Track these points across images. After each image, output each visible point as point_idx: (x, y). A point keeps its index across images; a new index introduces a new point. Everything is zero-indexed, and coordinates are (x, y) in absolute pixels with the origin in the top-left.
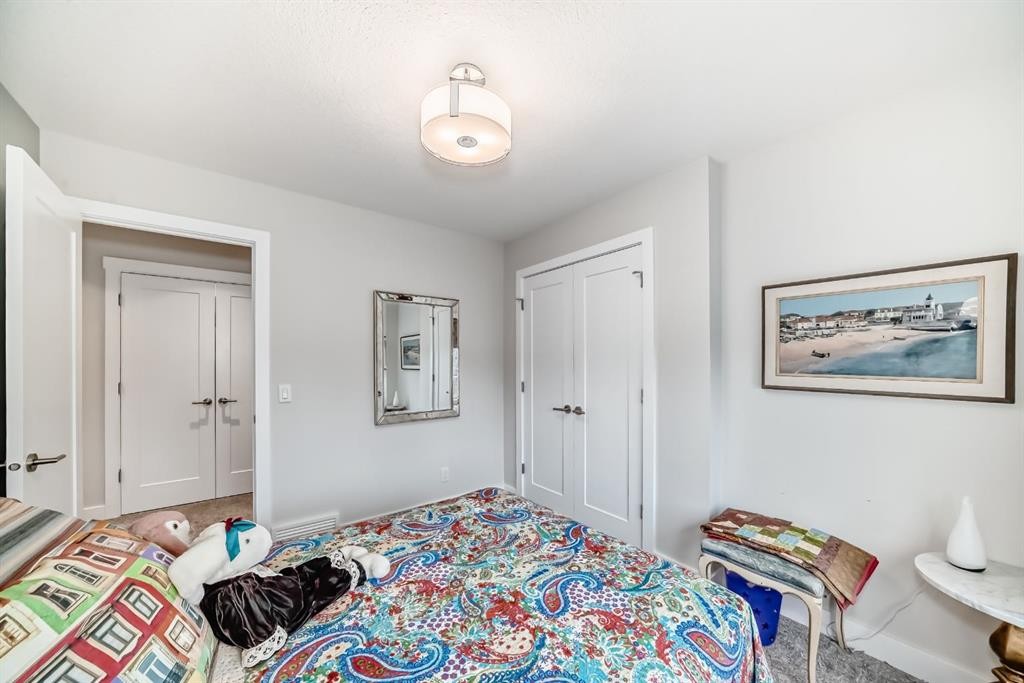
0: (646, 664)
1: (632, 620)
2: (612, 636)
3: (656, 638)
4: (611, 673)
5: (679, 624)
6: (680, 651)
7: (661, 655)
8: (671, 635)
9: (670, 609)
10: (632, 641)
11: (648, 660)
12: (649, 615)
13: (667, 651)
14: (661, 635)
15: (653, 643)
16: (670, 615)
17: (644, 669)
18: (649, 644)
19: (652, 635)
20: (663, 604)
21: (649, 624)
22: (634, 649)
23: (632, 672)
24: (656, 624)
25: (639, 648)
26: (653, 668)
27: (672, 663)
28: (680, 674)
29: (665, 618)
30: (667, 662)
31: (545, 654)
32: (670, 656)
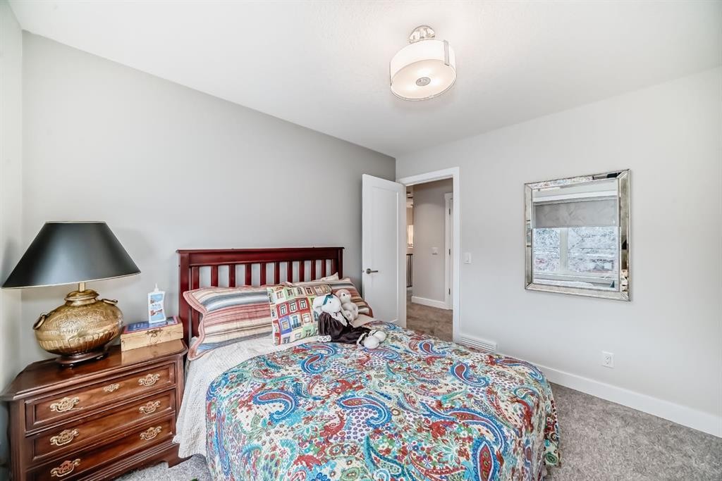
0: (295, 447)
1: (331, 441)
2: (319, 429)
3: (315, 456)
4: (292, 428)
5: (328, 477)
6: (304, 474)
7: (301, 458)
8: (318, 469)
9: (344, 471)
10: (314, 440)
11: (298, 448)
12: (336, 454)
13: (304, 463)
14: (318, 460)
15: (311, 454)
16: (338, 470)
17: (291, 446)
18: (309, 450)
19: (318, 454)
20: (351, 466)
21: (328, 453)
22: (307, 441)
23: (291, 438)
24: (328, 458)
25: (307, 444)
26: (292, 451)
27: (295, 467)
28: (289, 474)
29: (335, 465)
30: (296, 463)
31: (309, 400)
32: (300, 466)
